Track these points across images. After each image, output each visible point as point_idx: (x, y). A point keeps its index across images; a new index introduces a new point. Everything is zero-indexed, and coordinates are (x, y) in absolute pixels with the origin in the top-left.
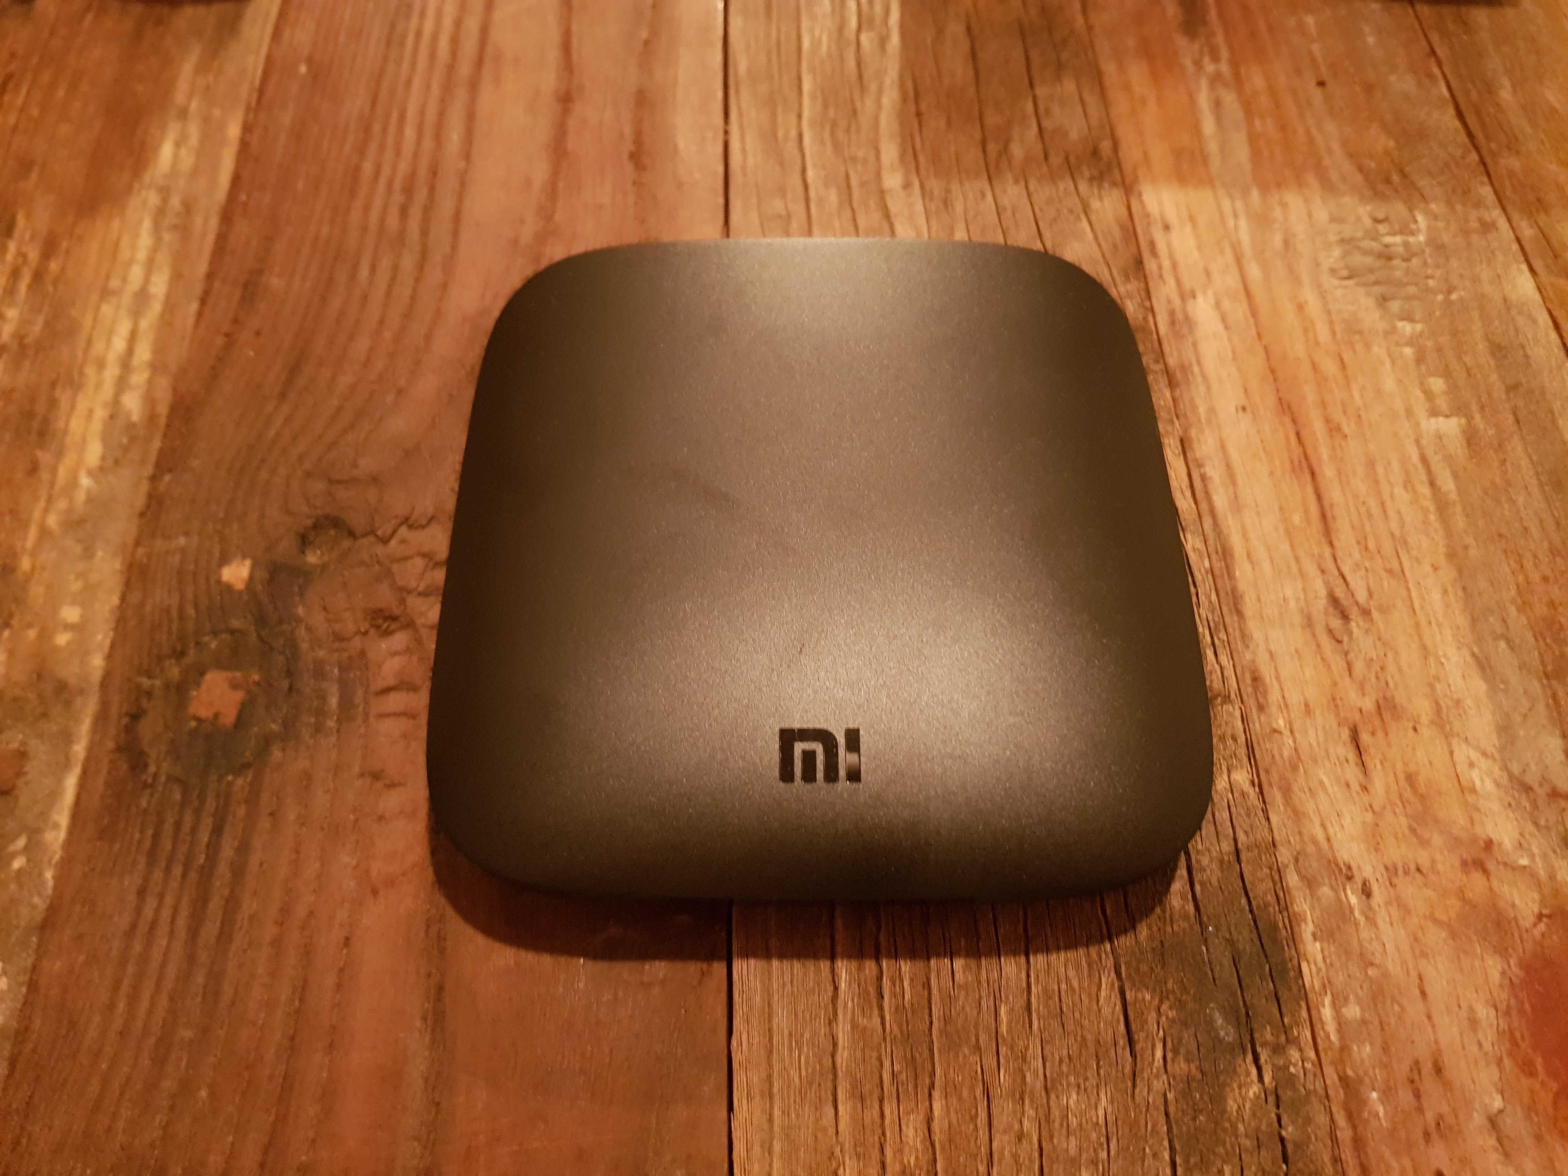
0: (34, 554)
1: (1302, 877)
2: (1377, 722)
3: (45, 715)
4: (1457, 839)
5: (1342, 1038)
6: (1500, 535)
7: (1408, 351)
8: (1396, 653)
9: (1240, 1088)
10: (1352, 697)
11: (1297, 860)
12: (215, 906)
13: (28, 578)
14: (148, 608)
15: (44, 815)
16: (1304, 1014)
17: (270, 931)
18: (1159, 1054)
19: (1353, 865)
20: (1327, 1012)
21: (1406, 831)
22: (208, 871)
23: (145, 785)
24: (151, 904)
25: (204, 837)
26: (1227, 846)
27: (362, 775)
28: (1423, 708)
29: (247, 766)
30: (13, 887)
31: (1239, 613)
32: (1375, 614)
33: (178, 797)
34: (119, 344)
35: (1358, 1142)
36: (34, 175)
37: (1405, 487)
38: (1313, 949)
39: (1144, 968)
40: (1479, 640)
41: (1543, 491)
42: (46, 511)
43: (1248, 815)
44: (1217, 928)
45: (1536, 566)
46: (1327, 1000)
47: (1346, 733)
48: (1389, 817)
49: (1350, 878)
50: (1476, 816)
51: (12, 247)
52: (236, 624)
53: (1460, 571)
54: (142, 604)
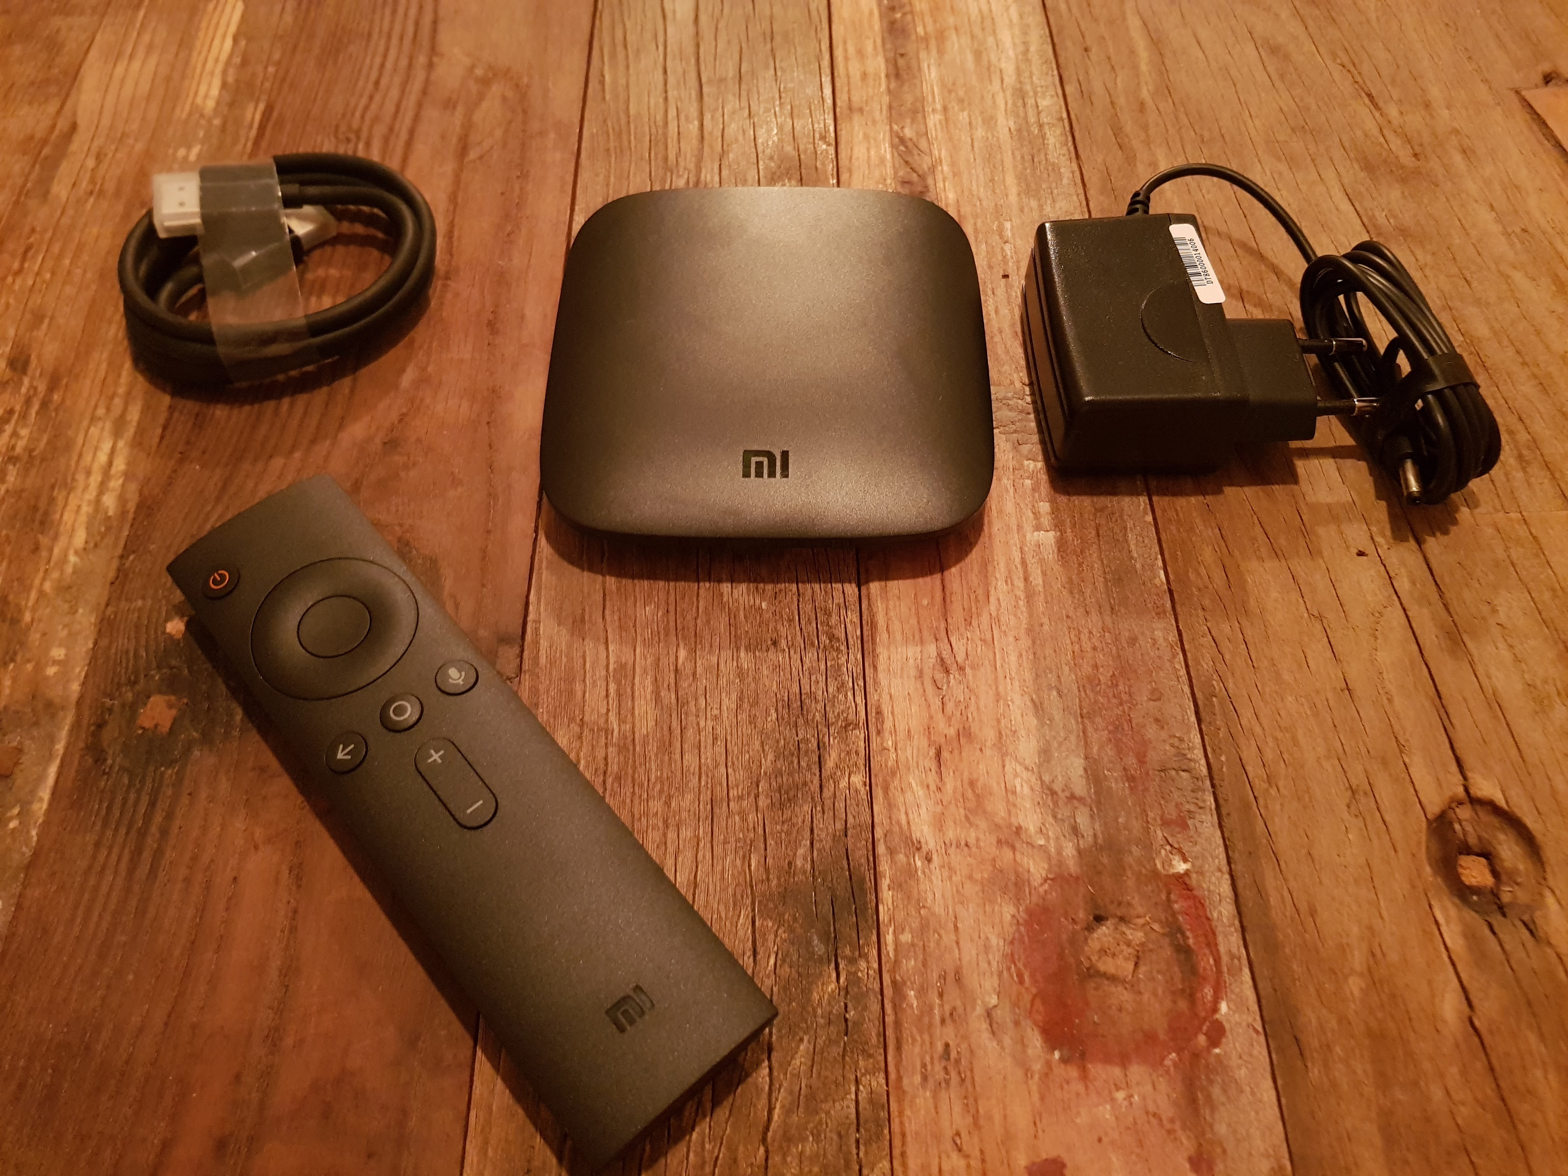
0: (34, 610)
1: (888, 848)
2: (956, 744)
3: (36, 724)
4: (997, 826)
5: (896, 956)
6: (1068, 617)
7: (1028, 482)
8: (977, 697)
9: (823, 984)
10: (941, 725)
11: (886, 835)
12: (147, 855)
13: (29, 627)
14: (113, 651)
15: (33, 792)
16: (874, 938)
17: (183, 872)
18: (772, 961)
19: (923, 841)
20: (889, 938)
21: (963, 819)
22: (143, 833)
23: (104, 773)
24: (104, 852)
25: (142, 809)
26: (839, 825)
27: (254, 769)
28: (990, 735)
29: (175, 761)
30: (9, 840)
31: (875, 668)
32: (968, 670)
33: (126, 781)
34: (102, 458)
35: (898, 1024)
36: (44, 326)
37: (1006, 582)
38: (887, 895)
39: (771, 905)
40: (1038, 690)
41: (1106, 586)
42: (44, 579)
43: (858, 805)
44: (823, 880)
45: (1090, 639)
46: (891, 930)
47: (932, 752)
48: (952, 808)
49: (919, 849)
50: (1013, 810)
51: (26, 381)
52: (174, 663)
53: (1034, 642)
54: (109, 647)
